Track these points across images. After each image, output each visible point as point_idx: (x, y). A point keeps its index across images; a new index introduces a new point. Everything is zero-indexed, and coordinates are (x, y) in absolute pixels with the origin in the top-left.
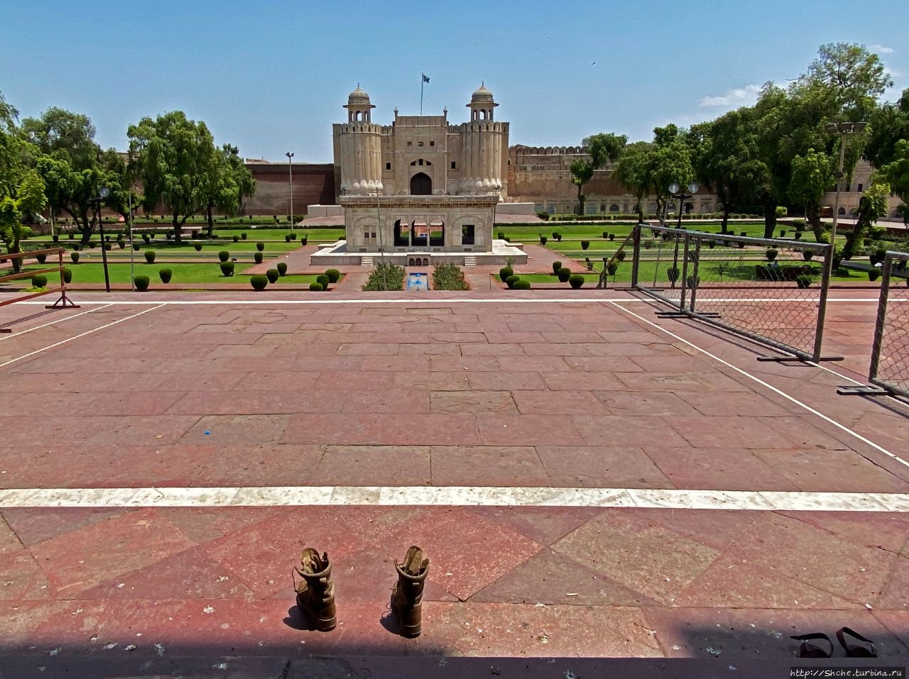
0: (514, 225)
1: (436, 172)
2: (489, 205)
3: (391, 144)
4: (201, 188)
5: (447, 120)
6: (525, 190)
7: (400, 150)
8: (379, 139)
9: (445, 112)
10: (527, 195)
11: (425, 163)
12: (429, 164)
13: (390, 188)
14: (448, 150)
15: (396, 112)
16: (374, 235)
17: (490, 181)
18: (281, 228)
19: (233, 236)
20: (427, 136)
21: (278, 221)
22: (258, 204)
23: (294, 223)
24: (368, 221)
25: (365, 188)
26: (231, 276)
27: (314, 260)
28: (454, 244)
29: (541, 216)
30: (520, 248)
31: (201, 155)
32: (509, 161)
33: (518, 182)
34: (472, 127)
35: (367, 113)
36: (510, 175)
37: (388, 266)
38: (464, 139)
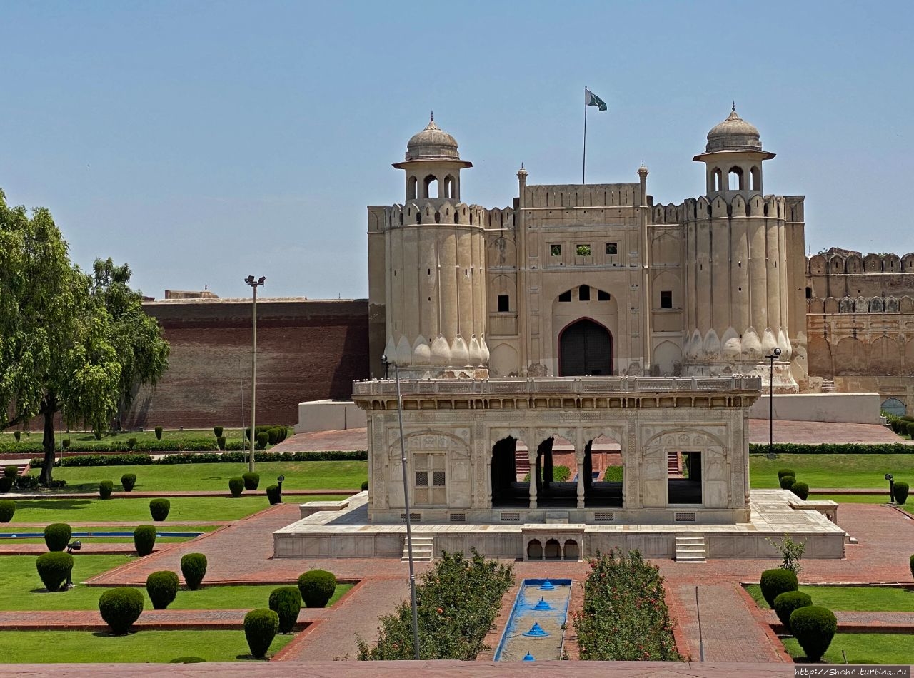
0: (823, 450)
1: (621, 317)
2: (735, 402)
3: (509, 252)
4: (26, 366)
5: (648, 193)
6: (855, 360)
7: (534, 264)
8: (480, 239)
9: (643, 174)
10: (861, 372)
11: (594, 296)
12: (603, 296)
13: (508, 357)
14: (651, 262)
15: (522, 176)
16: (440, 479)
17: (761, 337)
18: (225, 459)
19: (99, 481)
20: (597, 231)
21: (221, 442)
22: (179, 402)
23: (261, 445)
24: (424, 443)
25: (443, 357)
26: (64, 589)
27: (282, 545)
28: (649, 501)
29: (898, 428)
30: (830, 513)
31: (33, 287)
32: (809, 291)
33: (834, 340)
34: (710, 208)
35: (451, 180)
36: (811, 322)
37: (469, 560)
38: (692, 238)
